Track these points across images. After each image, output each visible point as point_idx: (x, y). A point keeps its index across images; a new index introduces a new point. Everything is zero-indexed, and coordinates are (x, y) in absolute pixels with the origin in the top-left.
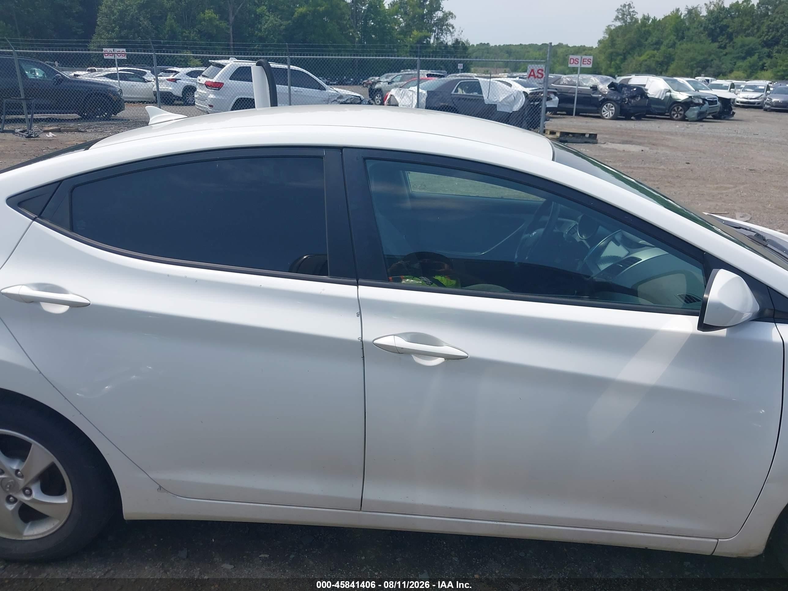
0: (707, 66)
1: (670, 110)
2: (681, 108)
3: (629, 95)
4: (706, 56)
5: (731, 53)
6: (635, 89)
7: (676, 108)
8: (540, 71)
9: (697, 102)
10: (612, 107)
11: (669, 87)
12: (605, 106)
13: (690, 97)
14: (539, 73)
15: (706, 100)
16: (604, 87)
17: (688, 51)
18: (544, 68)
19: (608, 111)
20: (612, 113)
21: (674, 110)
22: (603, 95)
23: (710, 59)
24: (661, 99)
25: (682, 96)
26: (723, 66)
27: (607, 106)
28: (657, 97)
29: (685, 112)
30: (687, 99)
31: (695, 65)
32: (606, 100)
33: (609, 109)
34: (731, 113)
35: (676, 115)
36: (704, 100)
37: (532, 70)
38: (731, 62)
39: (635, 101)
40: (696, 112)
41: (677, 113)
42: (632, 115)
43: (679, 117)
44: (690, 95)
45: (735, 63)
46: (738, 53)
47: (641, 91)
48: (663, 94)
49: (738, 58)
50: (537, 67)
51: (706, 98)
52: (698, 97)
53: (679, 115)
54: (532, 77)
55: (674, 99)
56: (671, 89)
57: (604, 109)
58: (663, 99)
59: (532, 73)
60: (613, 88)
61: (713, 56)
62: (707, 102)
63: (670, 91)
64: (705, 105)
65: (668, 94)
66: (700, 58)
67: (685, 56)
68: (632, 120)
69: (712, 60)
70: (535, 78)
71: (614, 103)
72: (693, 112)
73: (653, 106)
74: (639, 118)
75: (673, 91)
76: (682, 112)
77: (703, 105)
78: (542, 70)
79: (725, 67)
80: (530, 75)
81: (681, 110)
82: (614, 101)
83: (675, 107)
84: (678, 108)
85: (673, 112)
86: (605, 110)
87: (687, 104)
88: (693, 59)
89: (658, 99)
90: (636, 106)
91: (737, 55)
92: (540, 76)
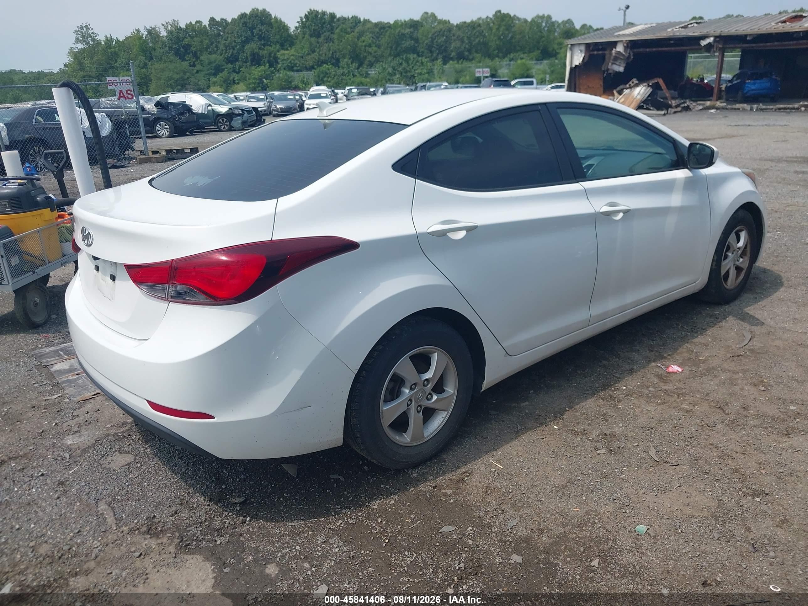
0: (186, 84)
1: (216, 123)
2: (225, 119)
3: (177, 112)
4: (181, 75)
5: (201, 71)
6: (181, 106)
7: (221, 120)
8: (129, 92)
9: (237, 113)
10: (166, 125)
11: (208, 102)
12: (158, 125)
13: (230, 109)
14: (129, 94)
15: (244, 110)
16: (150, 106)
17: (163, 70)
18: (132, 88)
19: (163, 130)
20: (168, 132)
21: (220, 122)
22: (153, 114)
23: (186, 77)
24: (204, 114)
25: (223, 109)
26: (199, 83)
27: (160, 125)
28: (200, 112)
29: (230, 123)
30: (228, 111)
31: (173, 84)
32: (157, 120)
33: (163, 128)
34: (263, 120)
35: (223, 127)
36: (242, 110)
37: (121, 92)
38: (204, 78)
39: (184, 117)
40: (240, 121)
41: (224, 124)
42: (187, 130)
43: (227, 128)
44: (230, 107)
45: (209, 79)
46: (209, 70)
47: (186, 108)
48: (205, 108)
49: (210, 74)
50: (125, 88)
51: (244, 108)
52: (237, 108)
53: (225, 126)
54: (122, 98)
55: (217, 112)
56: (211, 104)
57: (157, 128)
58: (206, 113)
59: (122, 95)
60: (159, 107)
61: (188, 75)
62: (246, 112)
63: (210, 105)
64: (245, 115)
65: (210, 108)
66: (176, 77)
67: (161, 75)
68: (188, 135)
69: (188, 78)
70: (126, 99)
71: (166, 121)
72: (236, 123)
73: (200, 120)
74: (192, 133)
75: (213, 105)
76: (228, 123)
77: (243, 115)
78: (131, 91)
79: (202, 83)
80: (120, 97)
81: (226, 122)
82: (166, 119)
83: (219, 119)
84: (223, 120)
85: (219, 125)
86: (159, 129)
87: (230, 115)
88: (170, 79)
89: (201, 113)
90: (186, 122)
91: (208, 72)
92: (130, 96)
